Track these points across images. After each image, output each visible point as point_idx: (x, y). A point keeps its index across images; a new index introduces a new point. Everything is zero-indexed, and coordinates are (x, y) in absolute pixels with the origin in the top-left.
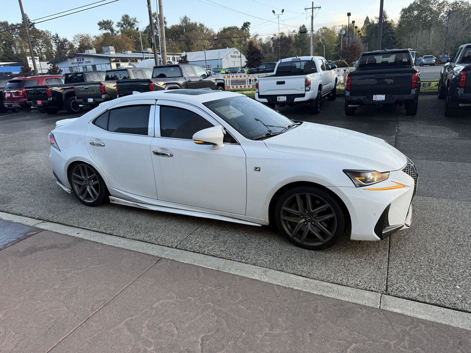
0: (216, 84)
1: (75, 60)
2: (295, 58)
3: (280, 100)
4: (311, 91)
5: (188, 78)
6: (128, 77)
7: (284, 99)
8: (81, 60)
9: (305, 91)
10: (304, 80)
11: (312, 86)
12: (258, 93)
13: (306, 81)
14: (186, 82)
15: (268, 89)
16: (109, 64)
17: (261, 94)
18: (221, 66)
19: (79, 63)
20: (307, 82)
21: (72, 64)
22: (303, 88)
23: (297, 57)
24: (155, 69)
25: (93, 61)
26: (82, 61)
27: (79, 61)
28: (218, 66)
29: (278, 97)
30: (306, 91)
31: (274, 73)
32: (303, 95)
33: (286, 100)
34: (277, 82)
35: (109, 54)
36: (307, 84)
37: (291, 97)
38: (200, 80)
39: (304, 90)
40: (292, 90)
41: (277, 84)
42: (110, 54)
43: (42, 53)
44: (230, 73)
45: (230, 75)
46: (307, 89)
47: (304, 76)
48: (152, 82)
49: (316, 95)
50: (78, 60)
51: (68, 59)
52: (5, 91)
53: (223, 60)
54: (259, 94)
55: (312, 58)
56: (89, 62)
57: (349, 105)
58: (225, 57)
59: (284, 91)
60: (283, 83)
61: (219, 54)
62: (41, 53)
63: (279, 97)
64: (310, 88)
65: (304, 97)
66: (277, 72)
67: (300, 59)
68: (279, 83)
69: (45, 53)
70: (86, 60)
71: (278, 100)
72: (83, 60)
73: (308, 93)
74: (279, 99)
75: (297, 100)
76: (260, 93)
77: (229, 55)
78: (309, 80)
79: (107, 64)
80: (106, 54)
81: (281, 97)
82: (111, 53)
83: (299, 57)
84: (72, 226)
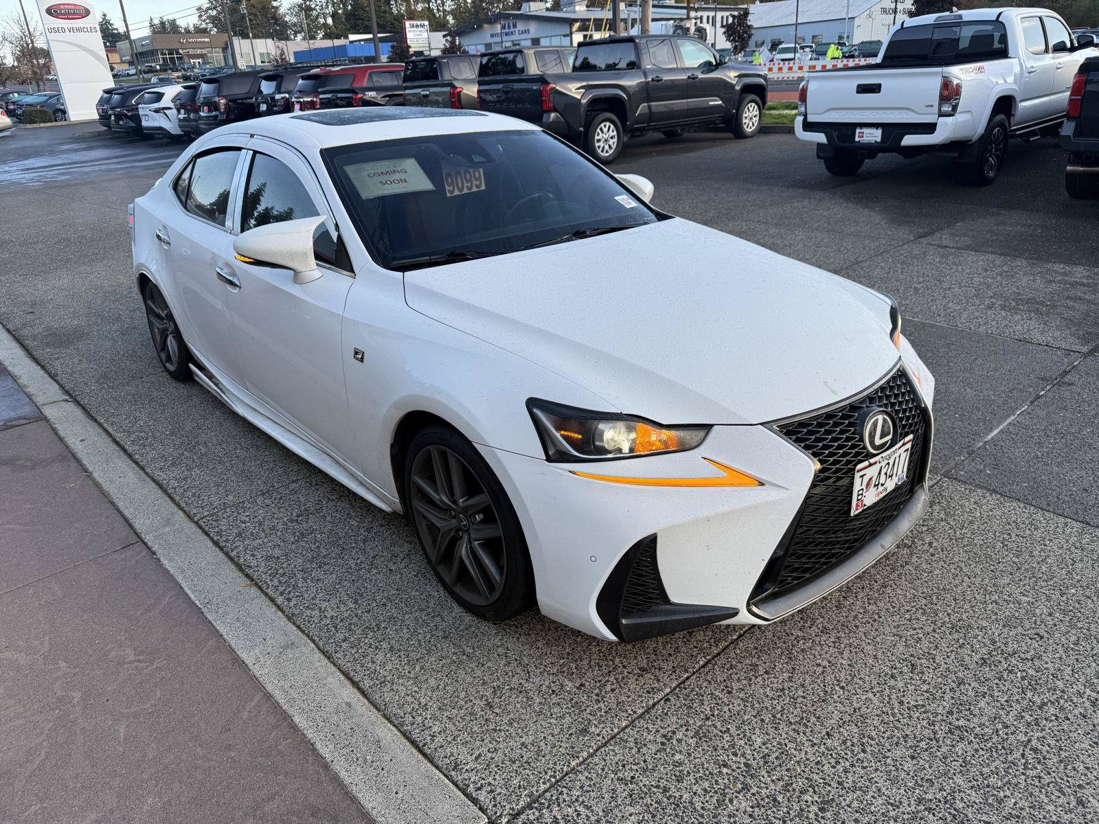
0: (738, 88)
1: (498, 28)
2: (947, 13)
3: (865, 138)
4: (959, 117)
5: (652, 71)
6: (523, 69)
7: (875, 136)
8: (509, 28)
9: (939, 116)
10: (937, 83)
11: (963, 102)
12: (805, 115)
13: (946, 84)
14: (647, 83)
15: (833, 106)
16: (567, 35)
17: (811, 119)
18: (848, 37)
19: (506, 34)
20: (950, 88)
21: (492, 36)
22: (932, 106)
23: (952, 12)
24: (582, 48)
25: (534, 29)
26: (512, 30)
27: (507, 30)
28: (841, 38)
29: (858, 131)
30: (941, 115)
31: (879, 60)
32: (930, 128)
33: (879, 140)
34: (859, 86)
35: (570, 12)
36: (950, 94)
37: (893, 131)
38: (689, 77)
39: (937, 112)
40: (898, 111)
41: (858, 92)
42: (574, 12)
43: (446, 11)
44: (859, 56)
45: (848, 61)
46: (947, 108)
47: (939, 69)
48: (549, 83)
49: (981, 129)
50: (503, 27)
51: (486, 26)
52: (294, 100)
53: (857, 22)
54: (805, 120)
55: (1000, 14)
56: (525, 32)
57: (1071, 165)
58: (865, 14)
59: (875, 112)
60: (874, 89)
61: (848, 7)
62: (444, 11)
63: (860, 131)
64: (955, 108)
65: (933, 133)
66: (885, 57)
67: (960, 16)
68: (864, 89)
69: (452, 12)
70: (521, 26)
71: (857, 139)
72: (515, 26)
73: (946, 123)
74: (861, 135)
75: (909, 140)
76: (808, 116)
77: (877, 8)
78: (955, 82)
79: (564, 36)
80: (566, 12)
81: (866, 131)
82: (577, 8)
83: (961, 12)
84: (95, 420)
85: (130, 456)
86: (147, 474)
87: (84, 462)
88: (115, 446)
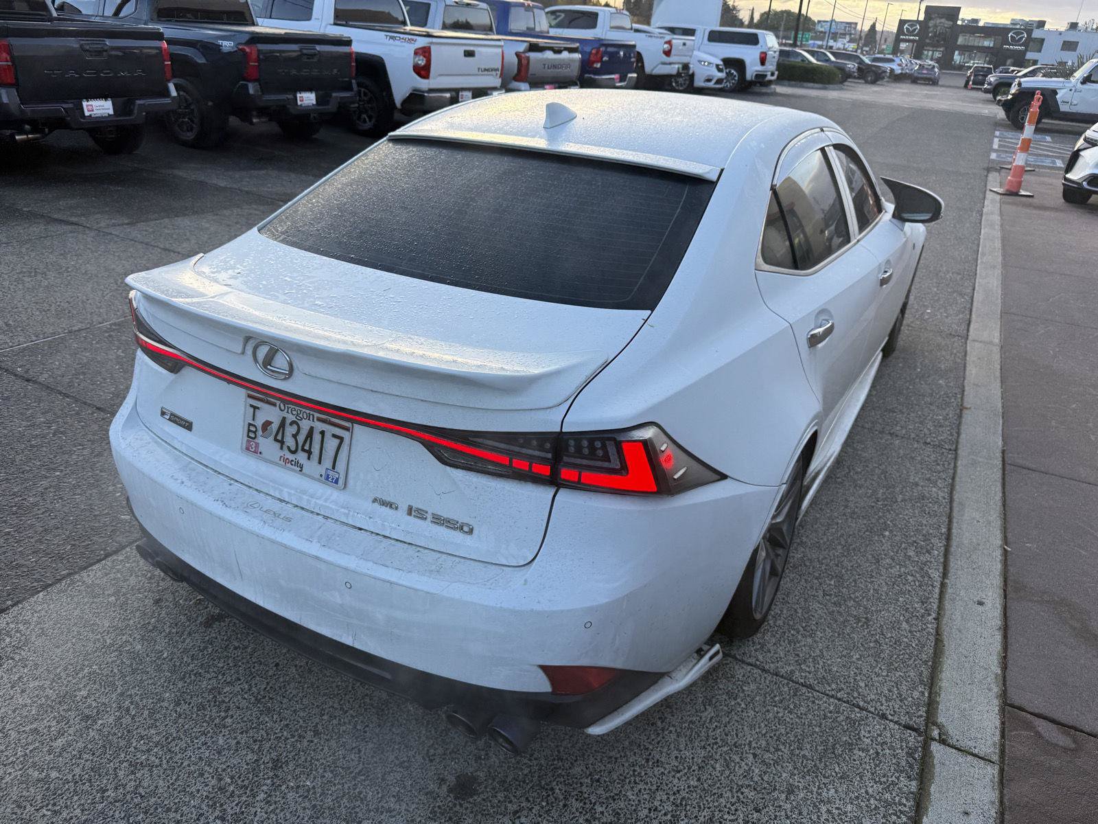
84: (938, 633)
85: (948, 538)
86: (951, 509)
87: (999, 566)
88: (952, 564)
